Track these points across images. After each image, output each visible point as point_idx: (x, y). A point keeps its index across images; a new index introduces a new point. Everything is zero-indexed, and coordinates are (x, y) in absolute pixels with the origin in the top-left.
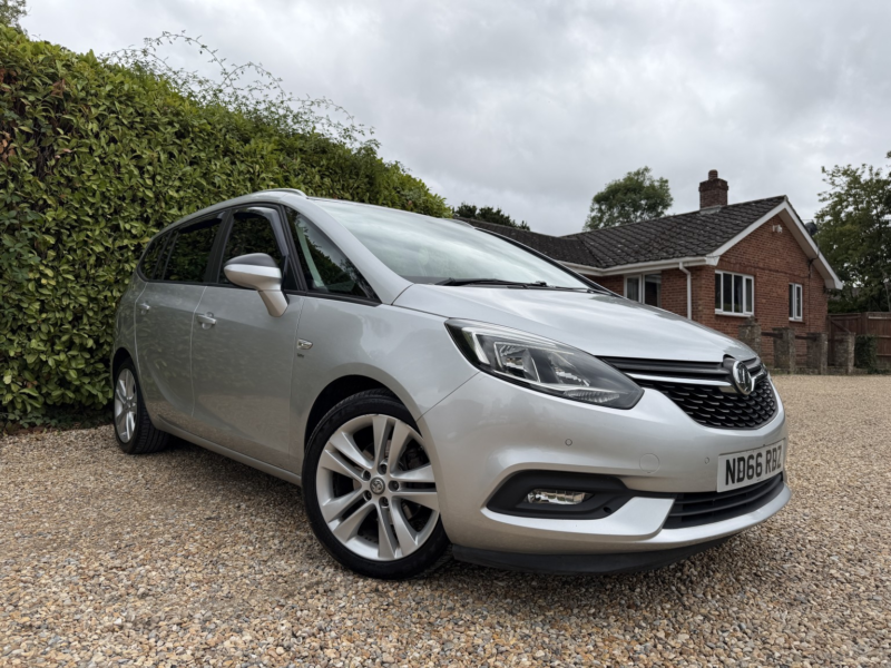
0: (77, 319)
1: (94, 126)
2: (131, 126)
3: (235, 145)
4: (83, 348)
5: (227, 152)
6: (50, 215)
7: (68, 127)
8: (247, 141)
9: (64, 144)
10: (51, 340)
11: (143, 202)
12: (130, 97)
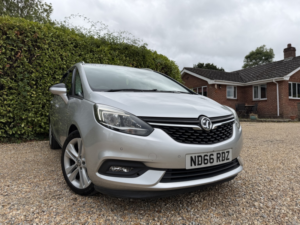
0: (43, 107)
1: (46, 46)
2: (59, 45)
3: (95, 49)
4: (46, 116)
5: (91, 51)
6: (33, 75)
7: (39, 48)
8: (98, 47)
9: (37, 52)
10: (36, 113)
11: (63, 69)
12: (58, 36)
